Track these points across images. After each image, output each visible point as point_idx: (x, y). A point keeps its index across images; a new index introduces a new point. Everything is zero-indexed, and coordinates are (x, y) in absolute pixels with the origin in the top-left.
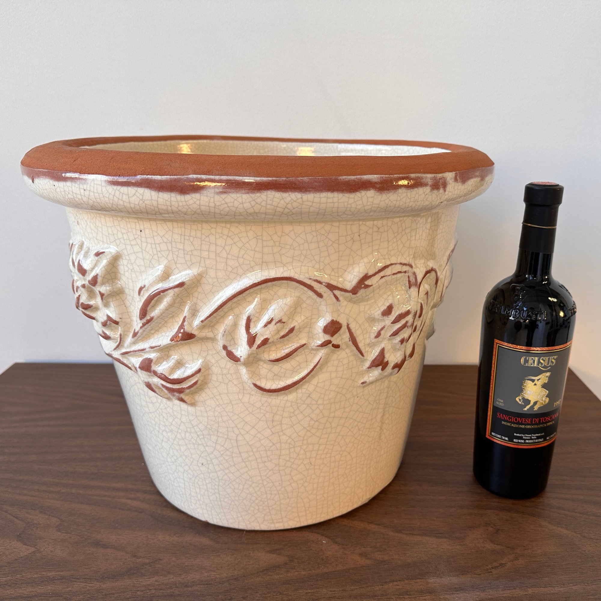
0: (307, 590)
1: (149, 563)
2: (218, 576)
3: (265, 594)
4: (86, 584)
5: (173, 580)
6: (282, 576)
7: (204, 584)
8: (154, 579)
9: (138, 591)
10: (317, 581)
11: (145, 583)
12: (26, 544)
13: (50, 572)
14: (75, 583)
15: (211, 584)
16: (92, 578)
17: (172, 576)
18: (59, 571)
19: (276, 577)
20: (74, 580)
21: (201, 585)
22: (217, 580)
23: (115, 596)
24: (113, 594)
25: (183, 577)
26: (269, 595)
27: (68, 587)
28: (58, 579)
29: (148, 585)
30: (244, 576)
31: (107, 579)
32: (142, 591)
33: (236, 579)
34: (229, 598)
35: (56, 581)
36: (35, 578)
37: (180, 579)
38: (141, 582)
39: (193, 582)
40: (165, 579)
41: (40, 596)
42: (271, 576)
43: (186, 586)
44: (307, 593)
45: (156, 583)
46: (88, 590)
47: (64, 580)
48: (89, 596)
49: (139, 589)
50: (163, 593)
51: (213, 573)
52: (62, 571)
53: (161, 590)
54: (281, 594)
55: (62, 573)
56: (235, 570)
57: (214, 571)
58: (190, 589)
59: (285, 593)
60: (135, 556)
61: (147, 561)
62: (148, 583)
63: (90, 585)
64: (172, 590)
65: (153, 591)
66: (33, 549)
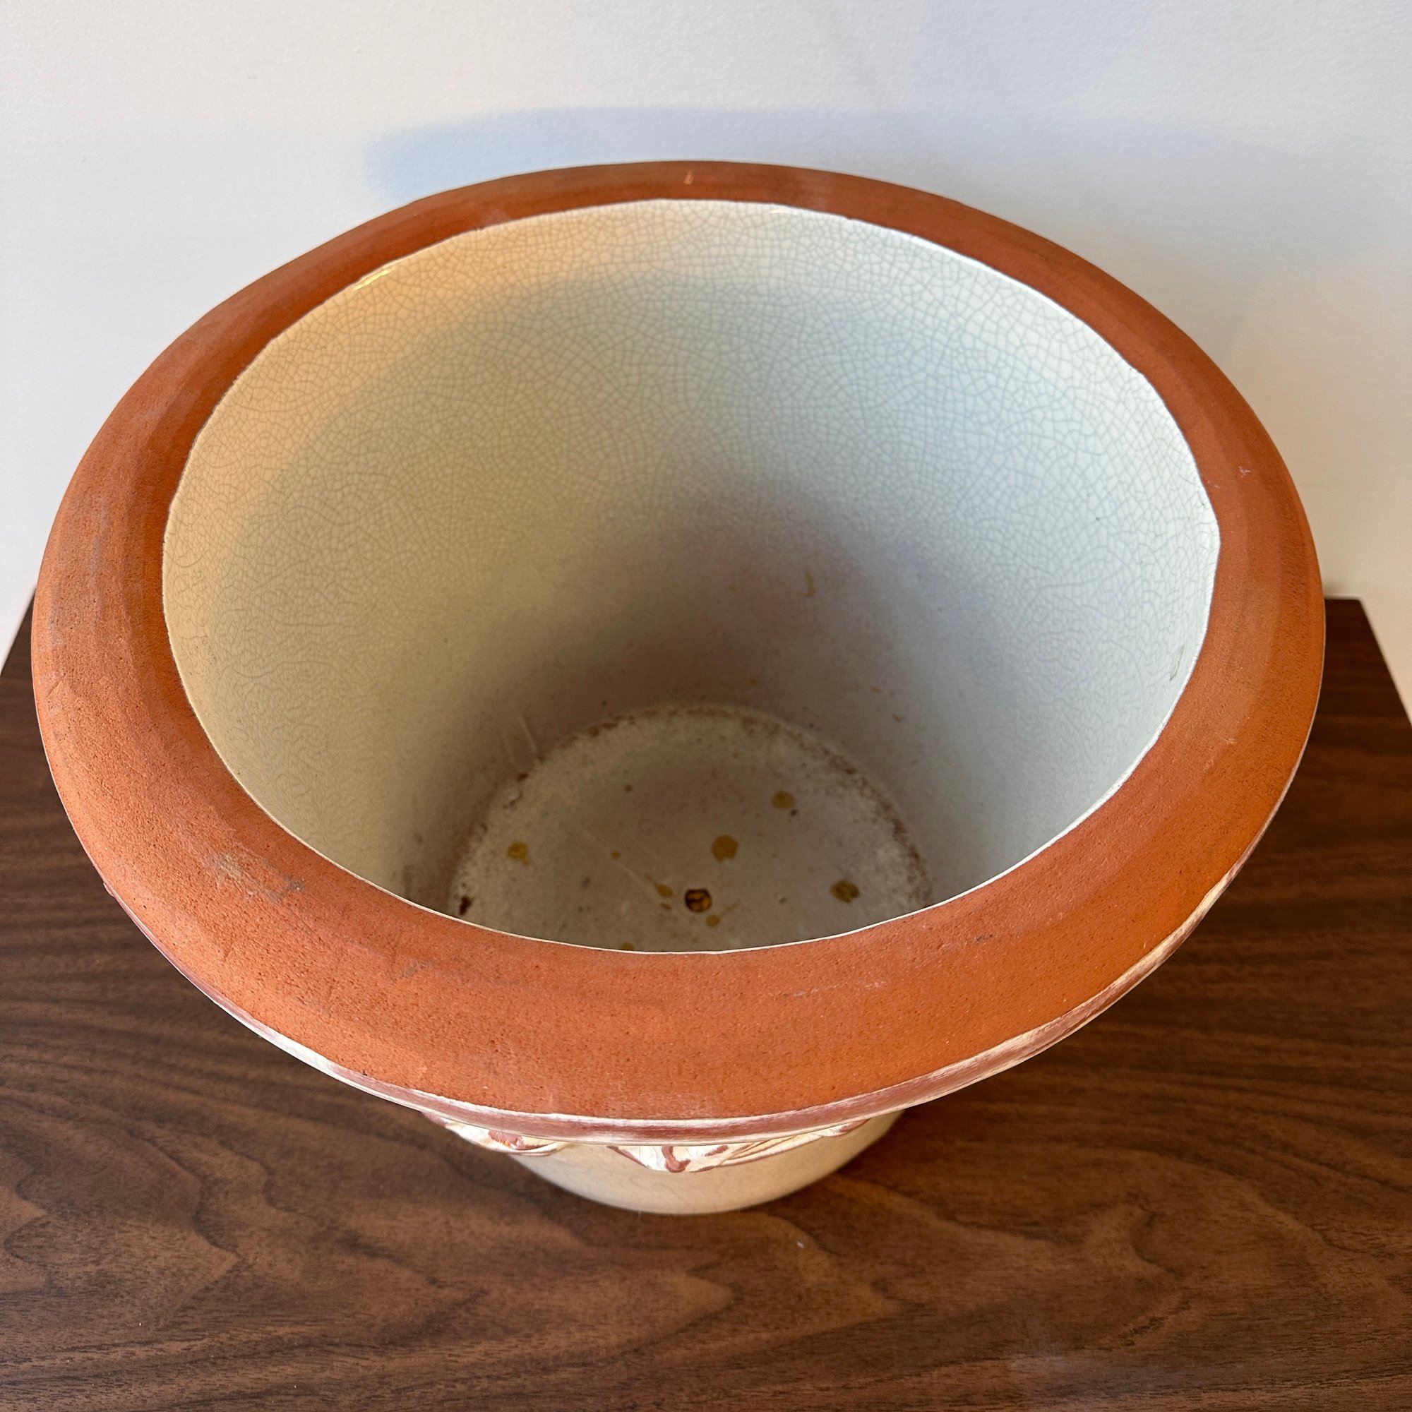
0: (775, 1384)
1: (465, 1303)
2: (601, 1342)
3: (697, 1395)
4: (356, 1361)
5: (516, 1351)
6: (723, 1344)
7: (578, 1365)
8: (480, 1348)
9: (456, 1381)
10: (793, 1359)
11: (465, 1360)
12: (215, 1244)
13: (281, 1326)
14: (334, 1357)
15: (590, 1364)
16: (363, 1343)
17: (514, 1342)
18: (297, 1323)
19: (713, 1346)
20: (330, 1348)
21: (573, 1365)
22: (601, 1353)
23: (417, 1393)
24: (411, 1388)
25: (535, 1343)
26: (704, 1398)
27: (323, 1369)
28: (300, 1346)
29: (473, 1365)
30: (652, 1343)
31: (391, 1346)
32: (464, 1381)
33: (636, 1350)
34: (631, 1404)
35: (297, 1351)
36: (257, 1343)
37: (530, 1350)
38: (458, 1356)
39: (556, 1358)
40: (502, 1347)
41: (278, 1393)
42: (704, 1342)
43: (546, 1370)
44: (776, 1394)
45: (489, 1360)
46: (364, 1378)
47: (312, 1350)
48: (367, 1394)
49: (459, 1375)
50: (503, 1387)
51: (591, 1333)
52: (303, 1324)
53: (499, 1378)
54: (727, 1395)
55: (303, 1329)
56: (632, 1324)
57: (592, 1328)
58: (552, 1377)
59: (734, 1392)
60: (433, 1281)
61: (460, 1296)
62: (472, 1359)
63: (364, 1363)
64: (519, 1381)
65: (485, 1383)
66: (232, 1259)
